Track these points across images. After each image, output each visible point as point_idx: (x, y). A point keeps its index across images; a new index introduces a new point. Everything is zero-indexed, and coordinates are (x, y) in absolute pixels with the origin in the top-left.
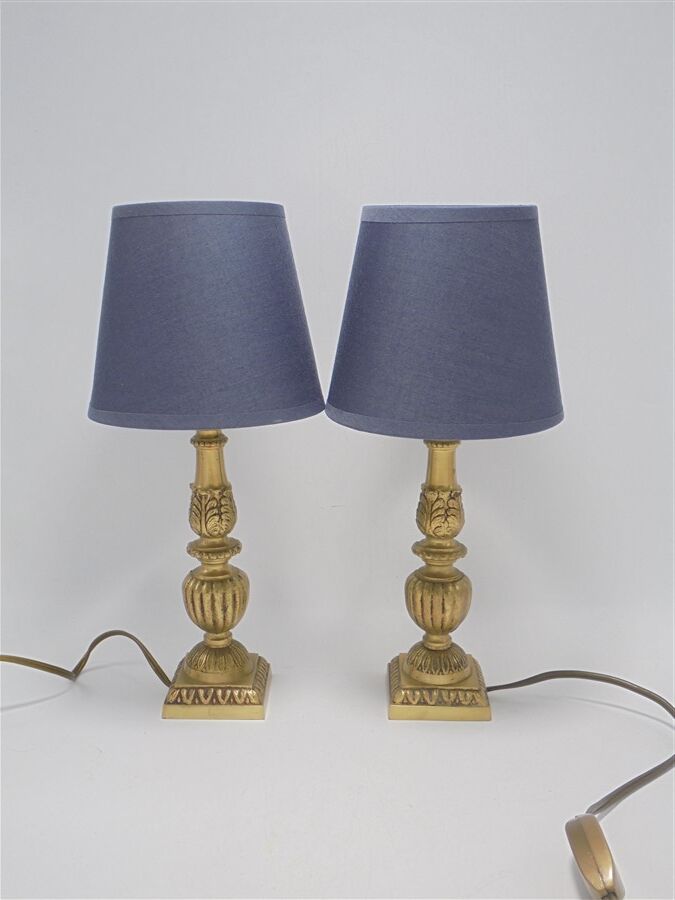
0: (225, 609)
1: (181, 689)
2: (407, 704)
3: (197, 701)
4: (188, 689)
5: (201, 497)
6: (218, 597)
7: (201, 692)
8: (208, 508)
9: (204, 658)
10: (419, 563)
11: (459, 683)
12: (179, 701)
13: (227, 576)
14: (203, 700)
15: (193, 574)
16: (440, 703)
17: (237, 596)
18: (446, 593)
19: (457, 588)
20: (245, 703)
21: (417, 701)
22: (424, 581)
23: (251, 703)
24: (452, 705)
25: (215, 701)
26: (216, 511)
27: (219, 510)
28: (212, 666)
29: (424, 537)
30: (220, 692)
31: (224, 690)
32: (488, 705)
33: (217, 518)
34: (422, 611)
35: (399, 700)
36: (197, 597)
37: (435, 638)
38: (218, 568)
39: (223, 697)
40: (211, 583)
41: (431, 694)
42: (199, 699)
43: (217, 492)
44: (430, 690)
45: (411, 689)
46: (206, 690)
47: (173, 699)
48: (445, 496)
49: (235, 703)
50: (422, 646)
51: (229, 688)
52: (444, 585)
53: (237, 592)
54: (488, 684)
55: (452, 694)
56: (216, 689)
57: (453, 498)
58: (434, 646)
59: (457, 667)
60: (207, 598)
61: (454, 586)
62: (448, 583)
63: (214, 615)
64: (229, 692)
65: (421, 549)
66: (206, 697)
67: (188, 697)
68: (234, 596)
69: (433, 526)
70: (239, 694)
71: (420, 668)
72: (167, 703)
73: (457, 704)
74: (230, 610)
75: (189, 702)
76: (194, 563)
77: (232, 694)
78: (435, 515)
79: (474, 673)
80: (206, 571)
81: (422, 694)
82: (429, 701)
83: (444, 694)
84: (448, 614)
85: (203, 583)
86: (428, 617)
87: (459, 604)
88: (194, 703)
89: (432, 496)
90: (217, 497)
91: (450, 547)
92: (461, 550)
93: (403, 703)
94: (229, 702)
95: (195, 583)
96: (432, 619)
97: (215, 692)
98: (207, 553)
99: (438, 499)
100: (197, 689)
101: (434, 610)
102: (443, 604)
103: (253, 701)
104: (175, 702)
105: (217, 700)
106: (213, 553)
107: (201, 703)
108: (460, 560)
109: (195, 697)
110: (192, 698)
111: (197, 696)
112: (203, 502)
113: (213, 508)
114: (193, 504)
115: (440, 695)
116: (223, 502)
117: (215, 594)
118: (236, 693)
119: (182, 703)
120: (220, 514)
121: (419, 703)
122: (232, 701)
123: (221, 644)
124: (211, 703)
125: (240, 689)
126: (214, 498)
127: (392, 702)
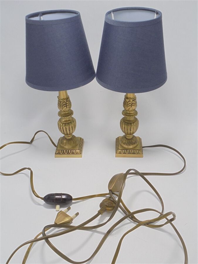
0: (70, 131)
1: (59, 150)
3: (64, 153)
4: (61, 150)
5: (61, 101)
7: (65, 151)
9: (65, 141)
10: (123, 116)
11: (135, 147)
13: (70, 121)
14: (65, 153)
15: (60, 121)
16: (129, 153)
17: (73, 127)
18: (131, 126)
19: (135, 124)
20: (76, 154)
21: (123, 153)
22: (125, 122)
23: (78, 154)
24: (133, 154)
25: (68, 153)
26: (65, 105)
28: (67, 145)
30: (70, 151)
31: (71, 150)
32: (143, 153)
33: (66, 107)
34: (125, 130)
35: (118, 152)
36: (62, 128)
37: (128, 136)
38: (68, 119)
39: (71, 152)
40: (65, 124)
41: (127, 151)
43: (65, 100)
44: (127, 150)
45: (121, 149)
46: (66, 150)
47: (57, 153)
48: (131, 100)
49: (74, 154)
50: (125, 137)
52: (131, 124)
53: (73, 126)
54: (143, 146)
55: (133, 151)
56: (69, 150)
57: (134, 101)
58: (128, 138)
59: (134, 144)
60: (64, 128)
61: (133, 124)
62: (132, 123)
63: (67, 132)
64: (72, 151)
66: (66, 152)
67: (61, 152)
68: (72, 127)
69: (128, 108)
70: (75, 151)
71: (124, 144)
72: (56, 154)
73: (134, 153)
74: (71, 131)
75: (62, 153)
76: (60, 118)
77: (73, 151)
78: (128, 105)
79: (139, 144)
80: (63, 120)
81: (124, 151)
82: (126, 153)
83: (131, 151)
84: (132, 131)
85: (63, 124)
87: (135, 129)
88: (63, 154)
89: (128, 100)
90: (66, 102)
91: (133, 114)
93: (119, 153)
94: (72, 154)
95: (61, 124)
96: (127, 132)
97: (68, 151)
98: (64, 116)
99: (129, 101)
100: (63, 150)
101: (128, 130)
102: (130, 129)
103: (79, 153)
104: (58, 154)
105: (69, 153)
107: (65, 154)
109: (63, 152)
110: (62, 152)
111: (64, 152)
112: (62, 103)
113: (64, 105)
114: (58, 103)
115: (129, 151)
117: (67, 127)
118: (74, 151)
119: (60, 154)
120: (66, 106)
121: (124, 153)
122: (73, 153)
123: (69, 138)
124: (67, 154)
125: (75, 150)
126: (64, 102)
127: (116, 153)
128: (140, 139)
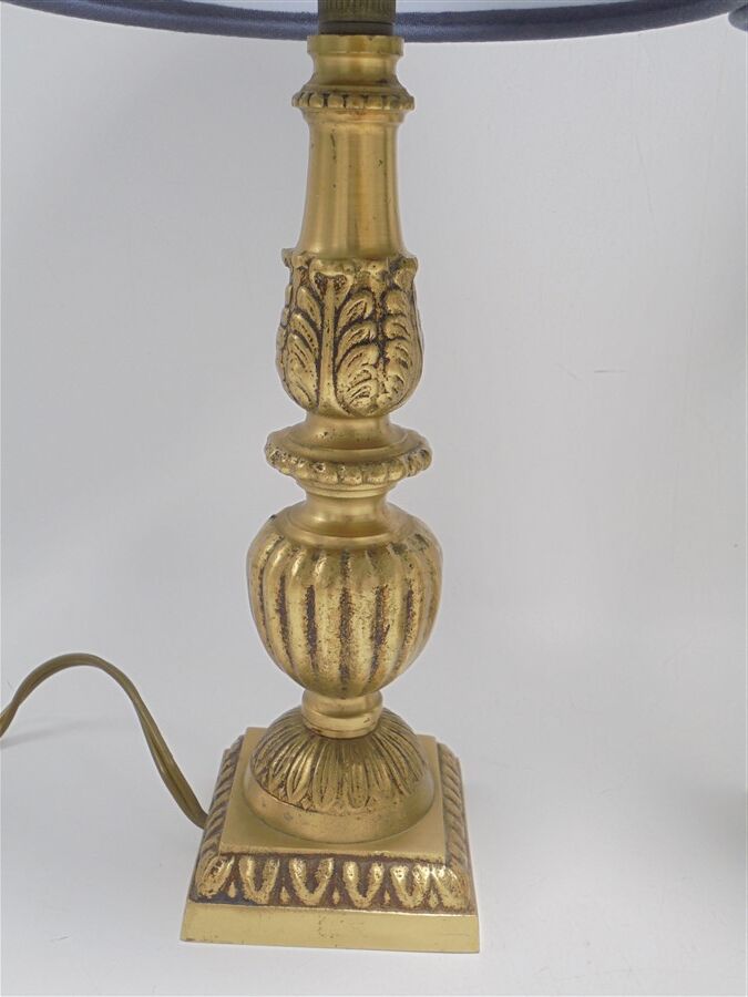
0: (378, 637)
1: (239, 856)
3: (285, 896)
4: (261, 859)
5: (322, 282)
6: (363, 602)
7: (298, 868)
8: (343, 321)
9: (305, 764)
12: (232, 892)
13: (385, 537)
14: (303, 893)
15: (280, 525)
17: (417, 597)
20: (425, 907)
23: (441, 907)
25: (336, 897)
26: (369, 331)
27: (379, 330)
28: (330, 793)
30: (351, 870)
31: (364, 864)
33: (372, 354)
36: (296, 598)
38: (359, 512)
39: (363, 886)
40: (340, 556)
42: (291, 890)
43: (375, 271)
46: (313, 863)
47: (212, 886)
49: (397, 905)
51: (381, 859)
53: (415, 586)
56: (340, 861)
60: (327, 606)
63: (346, 651)
64: (377, 870)
66: (312, 883)
67: (259, 881)
68: (408, 599)
70: (410, 878)
72: (196, 897)
74: (392, 638)
75: (263, 897)
76: (287, 491)
77: (388, 876)
80: (320, 519)
85: (314, 554)
88: (275, 900)
90: (376, 286)
94: (378, 902)
95: (290, 555)
97: (339, 872)
98: (335, 464)
100: (285, 860)
103: (449, 900)
104: (221, 897)
105: (344, 892)
106: (354, 464)
107: (296, 901)
109: (279, 884)
110: (270, 885)
111: (285, 879)
112: (330, 300)
113: (360, 320)
114: (292, 305)
116: (392, 307)
117: (353, 591)
118: (400, 873)
119: (241, 899)
120: (382, 343)
122: (387, 898)
123: (354, 726)
124: (327, 901)
125: (410, 863)
126: (364, 289)
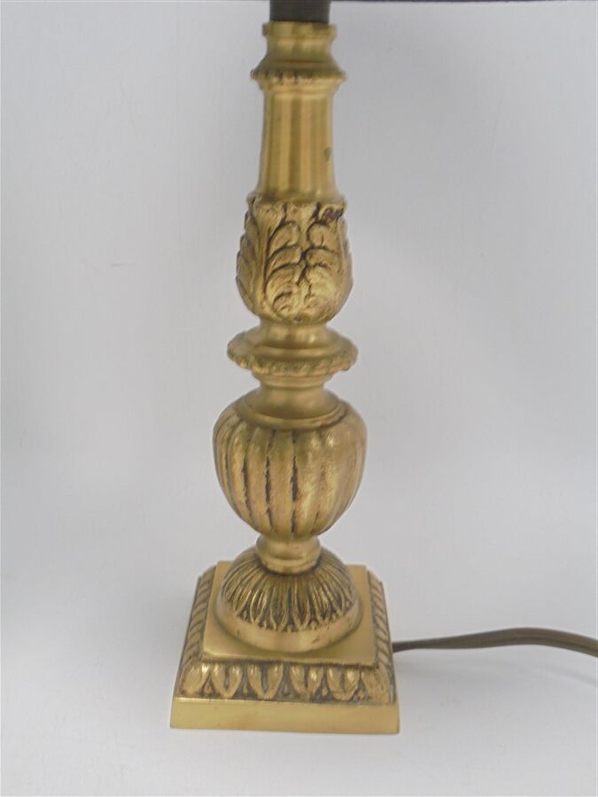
2: (210, 696)
10: (244, 382)
11: (333, 645)
16: (286, 694)
18: (303, 454)
19: (331, 442)
21: (233, 691)
22: (252, 425)
24: (313, 700)
29: (255, 322)
32: (394, 699)
34: (247, 494)
35: (192, 687)
37: (279, 547)
41: (264, 676)
44: (264, 666)
45: (221, 662)
48: (306, 213)
50: (255, 560)
52: (298, 435)
54: (396, 638)
55: (313, 675)
57: (323, 223)
58: (277, 565)
59: (329, 613)
61: (322, 438)
62: (308, 430)
65: (246, 351)
69: (272, 293)
71: (245, 614)
73: (323, 697)
78: (275, 264)
79: (367, 622)
81: (245, 675)
82: (260, 692)
83: (296, 672)
84: (306, 505)
86: (260, 507)
87: (333, 480)
89: (273, 217)
91: (316, 346)
92: (343, 353)
93: (201, 694)
96: (269, 511)
99: (283, 224)
101: (273, 493)
102: (294, 480)
108: (339, 376)
115: (287, 677)
121: (237, 696)
127: (180, 691)
128: (373, 586)
